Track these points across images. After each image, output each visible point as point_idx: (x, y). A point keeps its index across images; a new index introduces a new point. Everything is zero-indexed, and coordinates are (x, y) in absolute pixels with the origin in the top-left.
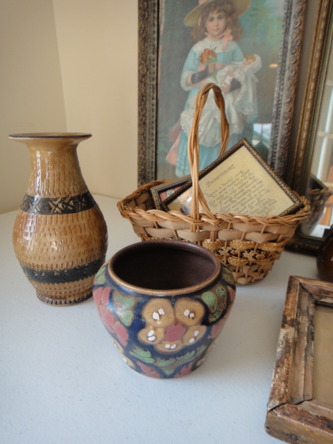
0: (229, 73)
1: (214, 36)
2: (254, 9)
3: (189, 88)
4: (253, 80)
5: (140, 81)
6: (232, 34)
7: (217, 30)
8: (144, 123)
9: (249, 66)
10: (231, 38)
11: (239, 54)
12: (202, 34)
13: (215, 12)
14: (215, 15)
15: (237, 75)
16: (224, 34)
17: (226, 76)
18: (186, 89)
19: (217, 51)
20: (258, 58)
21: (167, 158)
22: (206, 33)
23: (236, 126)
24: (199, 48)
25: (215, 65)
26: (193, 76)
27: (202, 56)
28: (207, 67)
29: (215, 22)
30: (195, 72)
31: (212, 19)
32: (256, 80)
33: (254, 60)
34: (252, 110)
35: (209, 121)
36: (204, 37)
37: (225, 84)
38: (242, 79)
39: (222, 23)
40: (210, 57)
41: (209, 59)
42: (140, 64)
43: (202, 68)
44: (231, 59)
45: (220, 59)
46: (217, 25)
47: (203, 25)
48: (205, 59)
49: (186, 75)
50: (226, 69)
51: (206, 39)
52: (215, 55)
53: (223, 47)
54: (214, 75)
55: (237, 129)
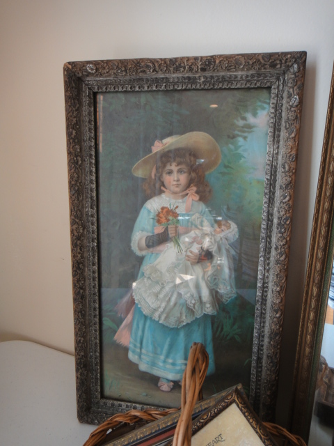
0: (195, 240)
2: (226, 167)
3: (144, 253)
4: (228, 251)
5: (74, 245)
6: (197, 192)
7: (178, 186)
8: (83, 297)
9: (222, 235)
10: (197, 197)
12: (158, 188)
13: (174, 164)
14: (174, 167)
15: (207, 244)
16: (187, 191)
17: (193, 242)
18: (139, 253)
19: (178, 211)
20: (234, 226)
21: (116, 337)
22: (162, 188)
23: (208, 305)
24: (154, 205)
25: (176, 227)
26: (148, 238)
27: (158, 215)
28: (167, 229)
29: (175, 176)
30: (151, 234)
31: (170, 172)
32: (233, 252)
33: (229, 227)
34: (229, 288)
35: (172, 296)
36: (161, 192)
37: (191, 252)
38: (214, 249)
39: (183, 178)
40: (171, 218)
41: (168, 220)
42: (73, 223)
43: (159, 230)
45: (183, 220)
46: (178, 180)
47: (160, 178)
48: (163, 220)
49: (139, 236)
51: (163, 195)
52: (176, 215)
53: (186, 207)
54: (176, 240)
55: (209, 309)
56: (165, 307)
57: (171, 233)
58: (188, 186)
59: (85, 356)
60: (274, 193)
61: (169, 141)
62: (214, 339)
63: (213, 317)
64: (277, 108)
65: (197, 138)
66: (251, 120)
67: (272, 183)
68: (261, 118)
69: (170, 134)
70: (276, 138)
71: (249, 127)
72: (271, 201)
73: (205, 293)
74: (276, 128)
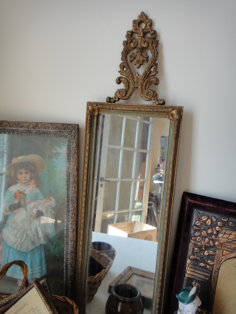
0: (35, 207)
1: (23, 183)
2: (48, 171)
3: (8, 213)
4: (50, 211)
6: (35, 183)
7: (25, 180)
9: (48, 204)
10: (35, 186)
11: (41, 196)
12: (15, 181)
13: (23, 169)
15: (40, 208)
16: (30, 183)
17: (33, 208)
18: (6, 214)
19: (26, 192)
20: (53, 199)
22: (17, 181)
23: (42, 239)
24: (13, 189)
25: (25, 200)
26: (11, 206)
27: (15, 194)
28: (20, 201)
29: (24, 175)
30: (11, 204)
31: (21, 173)
32: (53, 212)
33: (51, 200)
34: (52, 230)
35: (23, 235)
37: (33, 213)
38: (44, 211)
39: (28, 176)
40: (22, 196)
41: (21, 197)
43: (16, 201)
44: (36, 198)
45: (28, 197)
46: (25, 177)
47: (15, 176)
48: (18, 196)
49: (5, 205)
50: (33, 204)
51: (18, 184)
52: (25, 195)
54: (25, 206)
55: (43, 241)
56: (20, 241)
57: (22, 203)
58: (30, 180)
60: (69, 185)
61: (20, 158)
62: (46, 256)
63: (45, 245)
64: (69, 147)
65: (34, 158)
66: (59, 150)
67: (68, 181)
68: (63, 150)
70: (69, 160)
71: (59, 153)
72: (68, 188)
73: (41, 235)
74: (69, 155)
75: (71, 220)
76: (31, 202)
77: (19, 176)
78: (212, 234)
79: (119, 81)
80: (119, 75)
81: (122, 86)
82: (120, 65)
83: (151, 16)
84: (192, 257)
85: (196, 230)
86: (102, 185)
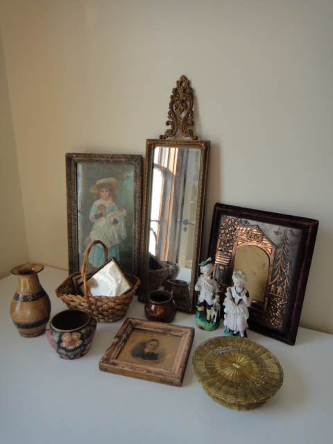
0: (112, 216)
1: (104, 199)
2: (121, 190)
5: (68, 217)
6: (112, 199)
7: (105, 196)
8: (71, 237)
9: (121, 214)
10: (112, 201)
11: (116, 208)
12: (98, 197)
14: (104, 190)
15: (116, 217)
16: (109, 198)
18: (93, 221)
19: (106, 205)
20: (125, 211)
22: (100, 197)
23: (117, 240)
24: (97, 203)
25: (105, 211)
26: (95, 215)
27: (99, 207)
28: (102, 212)
29: (104, 192)
31: (103, 191)
32: (125, 220)
33: (123, 211)
34: (124, 233)
35: (104, 237)
37: (111, 220)
38: (118, 219)
39: (107, 194)
40: (103, 208)
42: (68, 209)
43: (99, 212)
44: (113, 210)
45: (108, 209)
47: (99, 193)
48: (101, 208)
49: (92, 215)
50: (111, 214)
51: (101, 200)
52: (105, 207)
53: (108, 203)
54: (105, 216)
55: (118, 242)
57: (104, 214)
58: (109, 196)
59: (72, 260)
60: (136, 199)
61: (102, 181)
62: (120, 253)
63: (119, 244)
64: (135, 171)
65: (112, 180)
66: (129, 174)
67: (135, 196)
68: (131, 174)
69: (102, 178)
70: (135, 181)
71: (128, 177)
72: (135, 202)
73: (116, 237)
74: (135, 178)
75: (137, 225)
76: (109, 213)
77: (101, 193)
78: (232, 231)
79: (168, 124)
80: (168, 119)
81: (170, 127)
82: (169, 113)
83: (189, 78)
84: (220, 248)
85: (222, 229)
86: (185, 229)
